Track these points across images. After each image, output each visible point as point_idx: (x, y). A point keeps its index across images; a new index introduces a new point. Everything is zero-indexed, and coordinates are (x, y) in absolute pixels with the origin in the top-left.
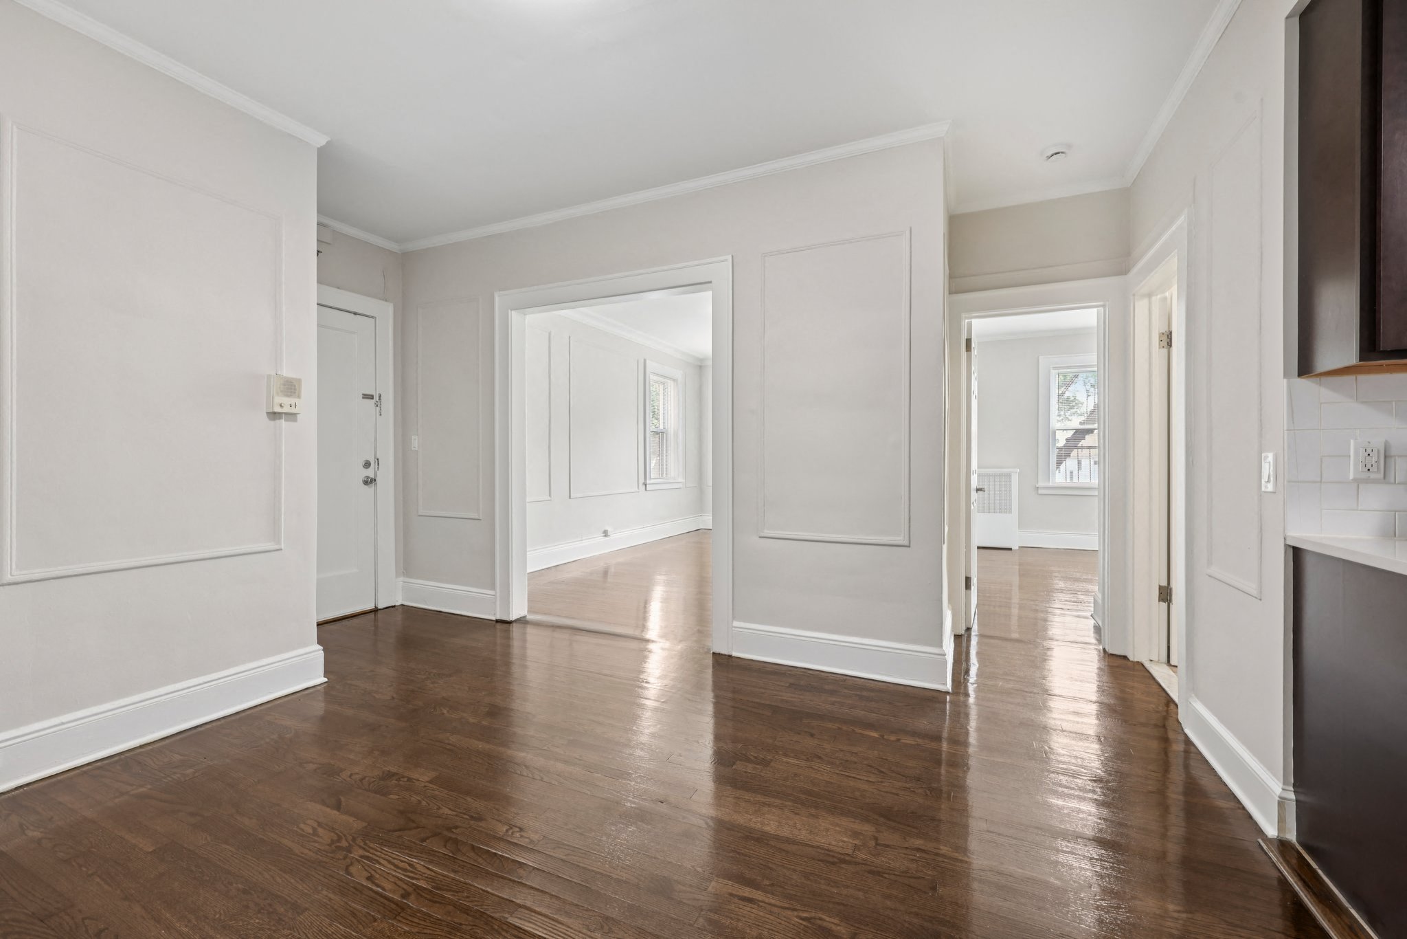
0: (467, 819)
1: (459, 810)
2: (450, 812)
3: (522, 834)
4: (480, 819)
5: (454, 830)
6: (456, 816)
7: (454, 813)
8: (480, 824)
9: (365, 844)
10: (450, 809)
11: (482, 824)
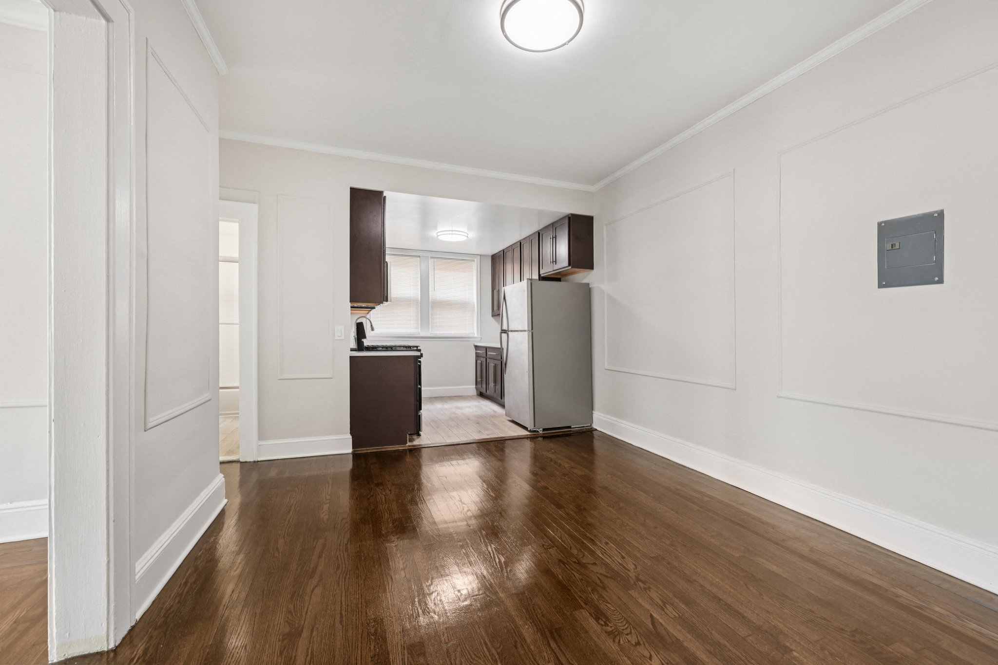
0: (567, 565)
1: (570, 572)
2: (575, 574)
3: (544, 543)
4: (560, 561)
5: (577, 562)
6: (572, 570)
7: (573, 572)
8: (561, 558)
9: (628, 578)
10: (574, 575)
11: (560, 558)
